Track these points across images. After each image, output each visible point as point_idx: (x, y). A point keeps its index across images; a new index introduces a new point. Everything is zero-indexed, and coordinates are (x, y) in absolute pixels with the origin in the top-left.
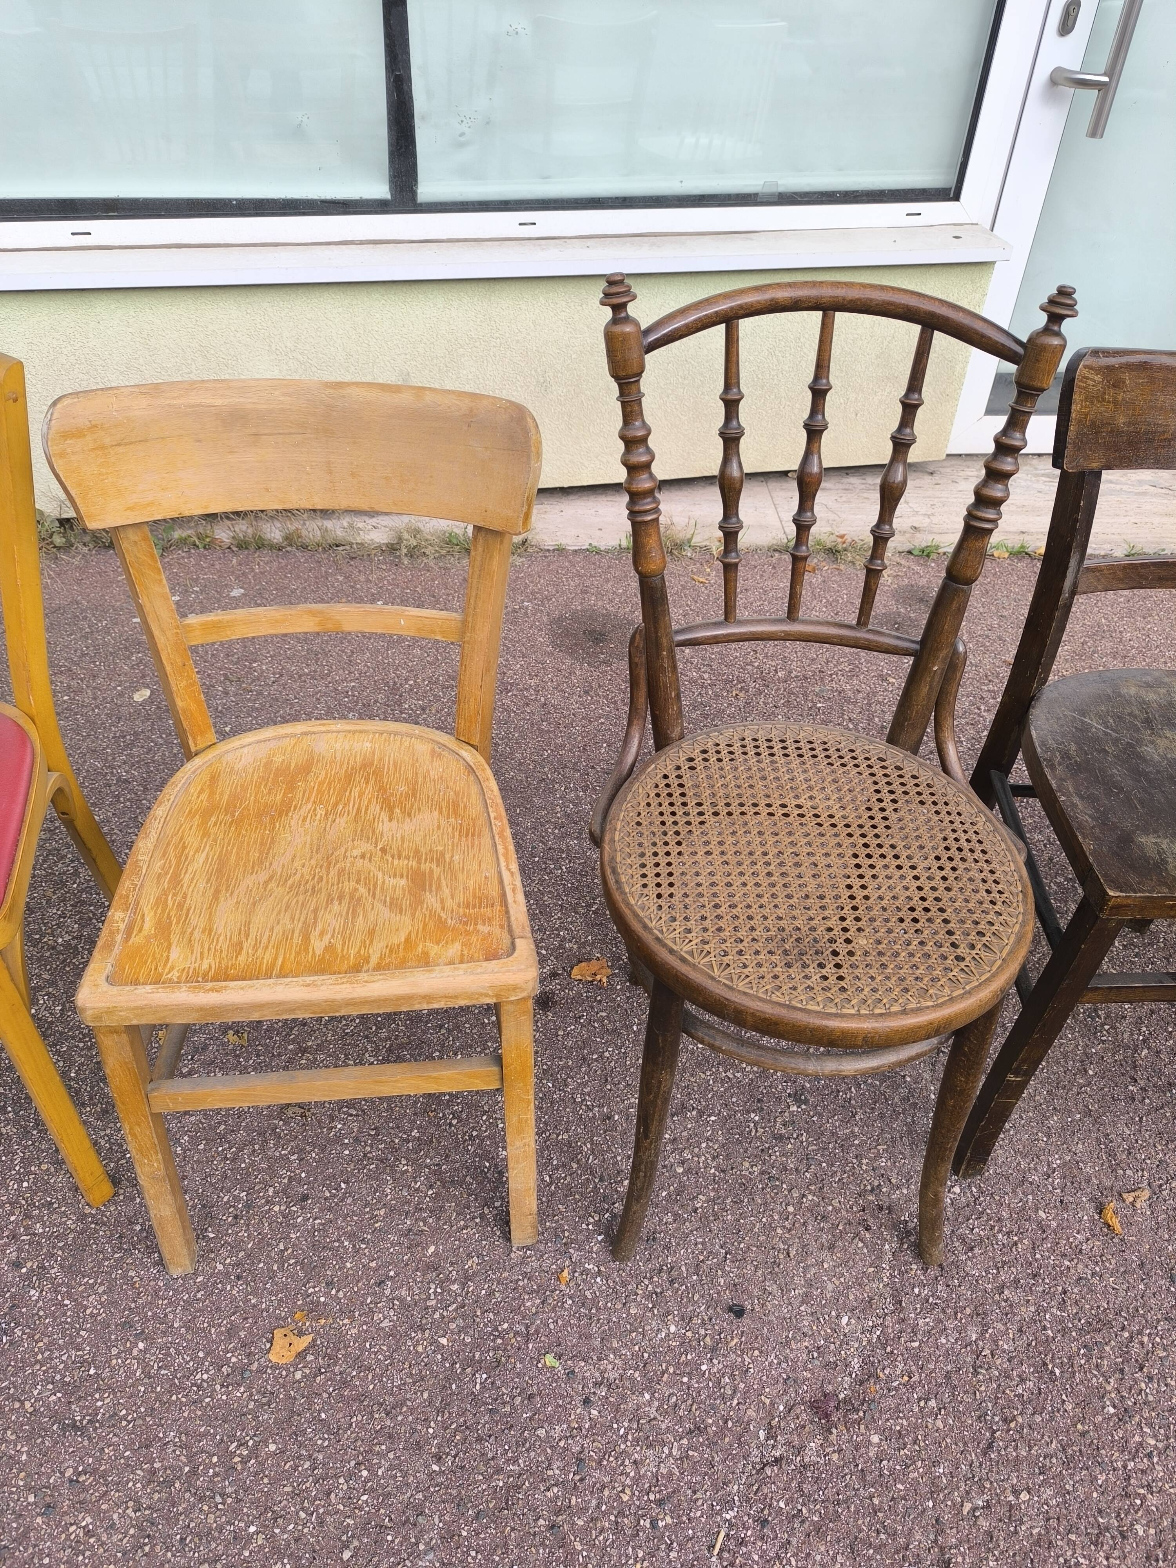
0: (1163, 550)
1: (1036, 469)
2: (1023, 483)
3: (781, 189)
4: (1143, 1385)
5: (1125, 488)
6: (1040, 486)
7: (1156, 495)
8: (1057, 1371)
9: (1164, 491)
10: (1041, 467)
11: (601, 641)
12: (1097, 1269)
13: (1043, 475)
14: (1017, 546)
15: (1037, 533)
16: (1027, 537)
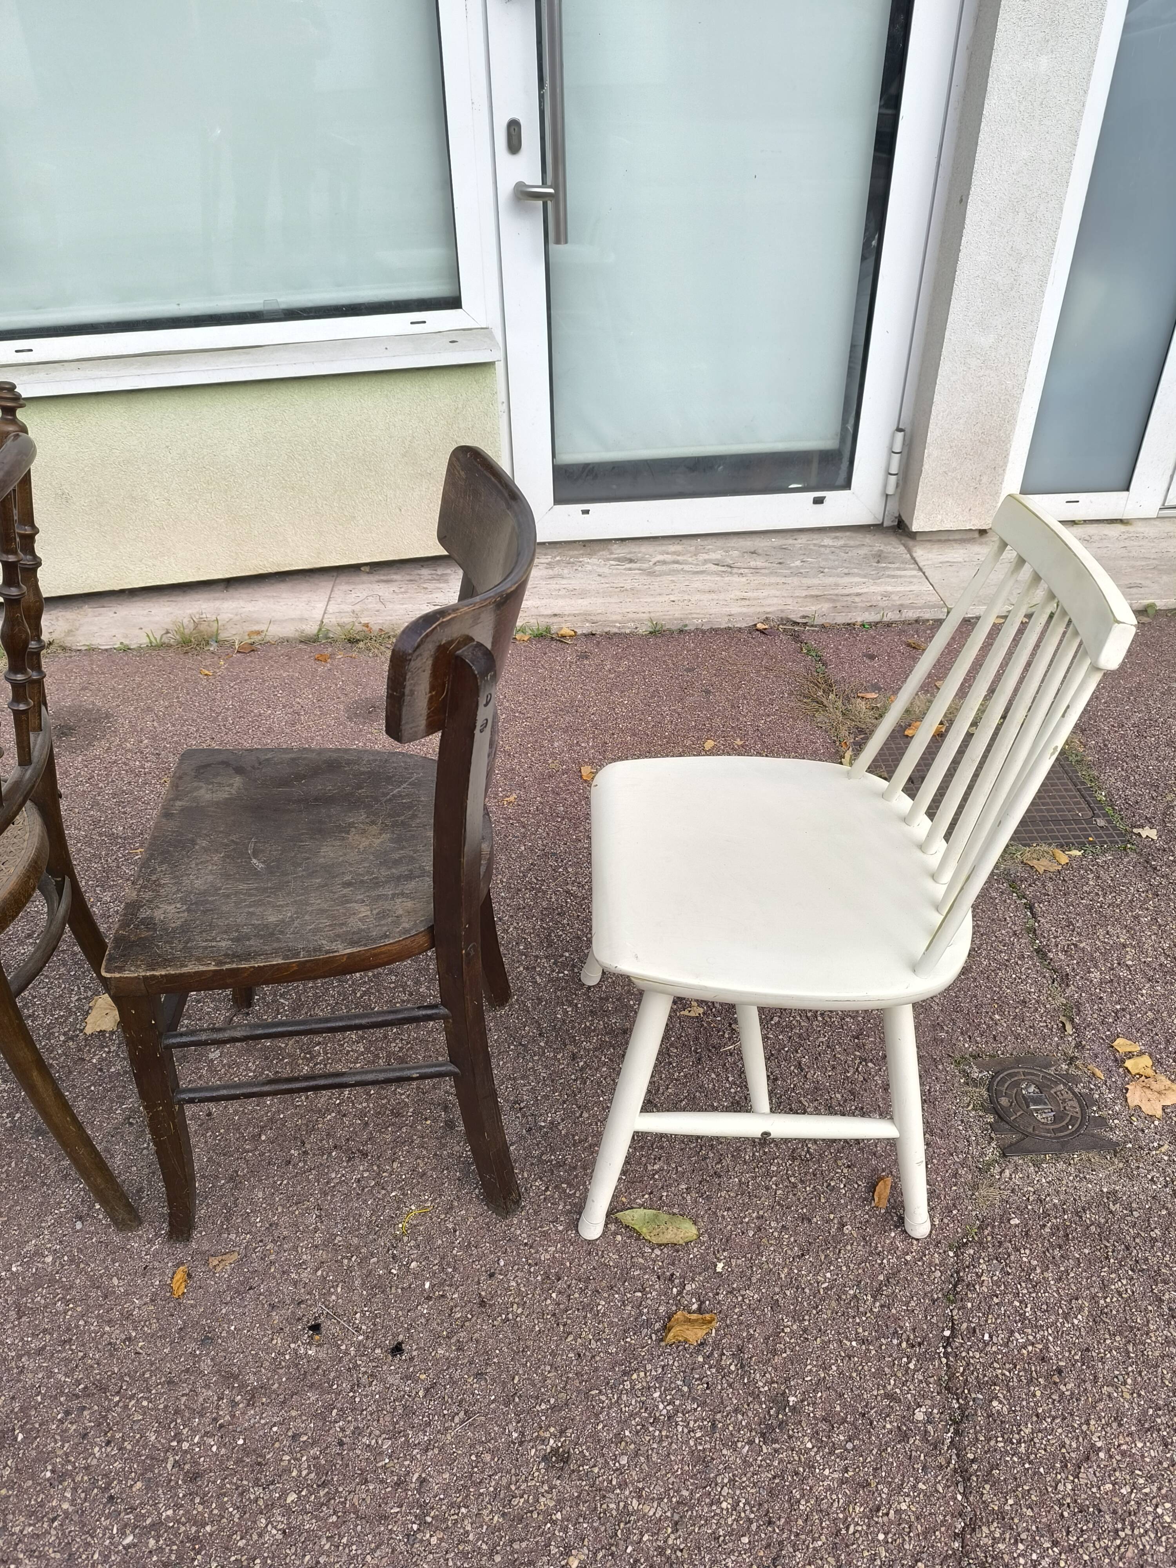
0: (686, 626)
1: (612, 553)
2: (589, 568)
3: (283, 306)
4: (97, 1449)
5: (687, 568)
6: (606, 570)
7: (716, 573)
8: (20, 1437)
9: (723, 569)
10: (618, 551)
11: (65, 735)
12: (134, 1334)
13: (614, 559)
14: (542, 628)
15: (569, 615)
16: (555, 620)
